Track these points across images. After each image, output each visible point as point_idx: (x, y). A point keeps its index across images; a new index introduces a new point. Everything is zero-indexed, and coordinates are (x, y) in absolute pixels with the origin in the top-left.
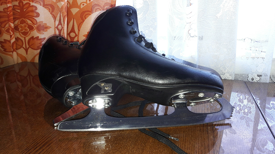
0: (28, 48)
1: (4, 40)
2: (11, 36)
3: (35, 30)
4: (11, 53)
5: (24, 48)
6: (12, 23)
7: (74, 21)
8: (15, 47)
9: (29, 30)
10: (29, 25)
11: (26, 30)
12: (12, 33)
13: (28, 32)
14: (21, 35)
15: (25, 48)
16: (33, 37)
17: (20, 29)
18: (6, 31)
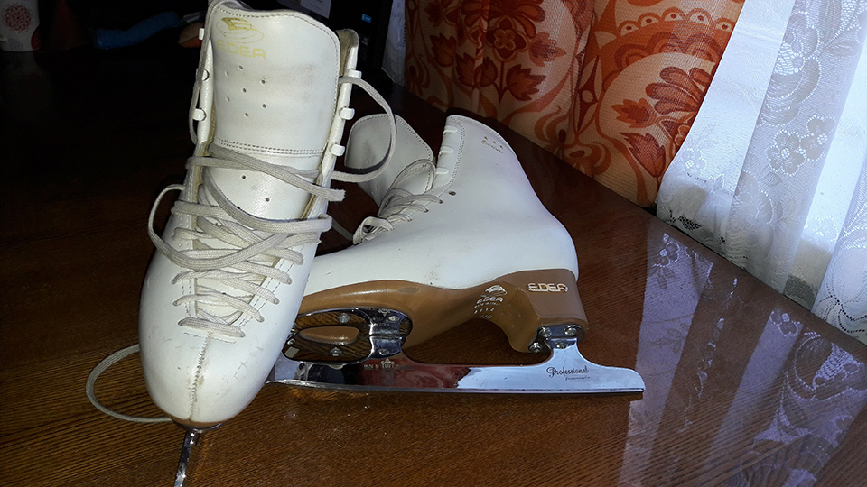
0: (505, 89)
1: (465, 54)
2: (478, 51)
3: (527, 52)
4: (470, 89)
5: (495, 85)
6: (485, 20)
7: (596, 64)
8: (479, 79)
9: (515, 46)
10: (517, 35)
11: (508, 45)
12: (481, 45)
13: (513, 52)
14: (495, 56)
15: (499, 86)
16: (520, 66)
17: (497, 40)
18: (472, 35)
